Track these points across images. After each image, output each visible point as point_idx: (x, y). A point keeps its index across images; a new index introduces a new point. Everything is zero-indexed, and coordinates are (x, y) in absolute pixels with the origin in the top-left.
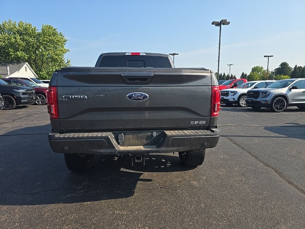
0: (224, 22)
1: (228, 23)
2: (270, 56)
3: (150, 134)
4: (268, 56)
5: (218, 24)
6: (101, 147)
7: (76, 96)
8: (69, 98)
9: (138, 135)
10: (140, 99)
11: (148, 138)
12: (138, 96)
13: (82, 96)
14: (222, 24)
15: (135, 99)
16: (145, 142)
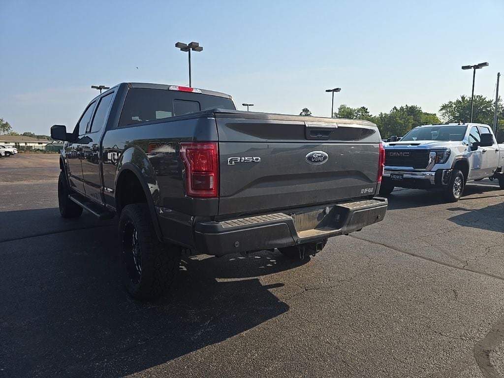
0: (194, 47)
1: (201, 49)
2: (250, 105)
3: (322, 210)
4: (248, 105)
5: (185, 48)
6: (282, 236)
7: (246, 158)
8: (236, 161)
9: (310, 213)
10: (320, 161)
11: (320, 216)
12: (319, 156)
13: (254, 158)
14: (191, 49)
15: (315, 161)
16: (317, 222)
